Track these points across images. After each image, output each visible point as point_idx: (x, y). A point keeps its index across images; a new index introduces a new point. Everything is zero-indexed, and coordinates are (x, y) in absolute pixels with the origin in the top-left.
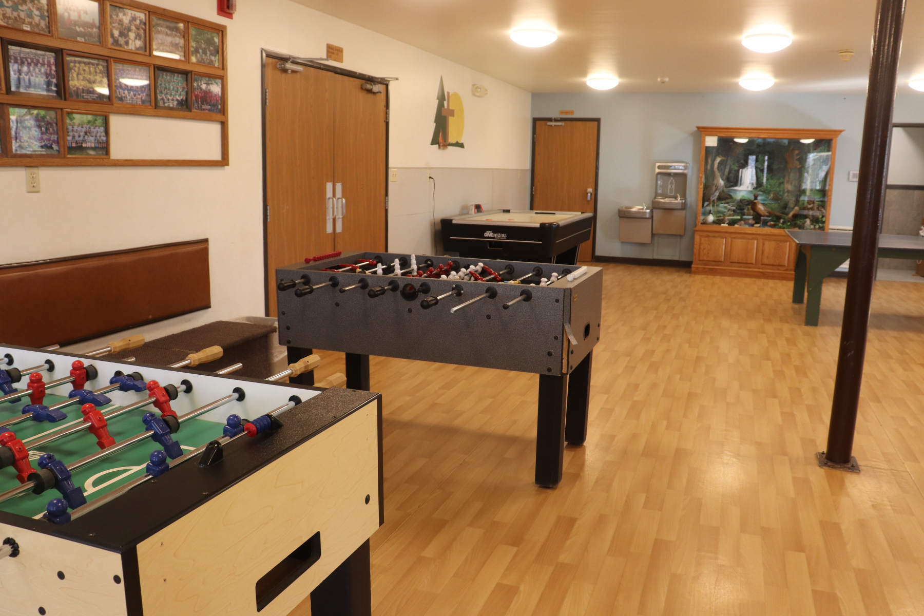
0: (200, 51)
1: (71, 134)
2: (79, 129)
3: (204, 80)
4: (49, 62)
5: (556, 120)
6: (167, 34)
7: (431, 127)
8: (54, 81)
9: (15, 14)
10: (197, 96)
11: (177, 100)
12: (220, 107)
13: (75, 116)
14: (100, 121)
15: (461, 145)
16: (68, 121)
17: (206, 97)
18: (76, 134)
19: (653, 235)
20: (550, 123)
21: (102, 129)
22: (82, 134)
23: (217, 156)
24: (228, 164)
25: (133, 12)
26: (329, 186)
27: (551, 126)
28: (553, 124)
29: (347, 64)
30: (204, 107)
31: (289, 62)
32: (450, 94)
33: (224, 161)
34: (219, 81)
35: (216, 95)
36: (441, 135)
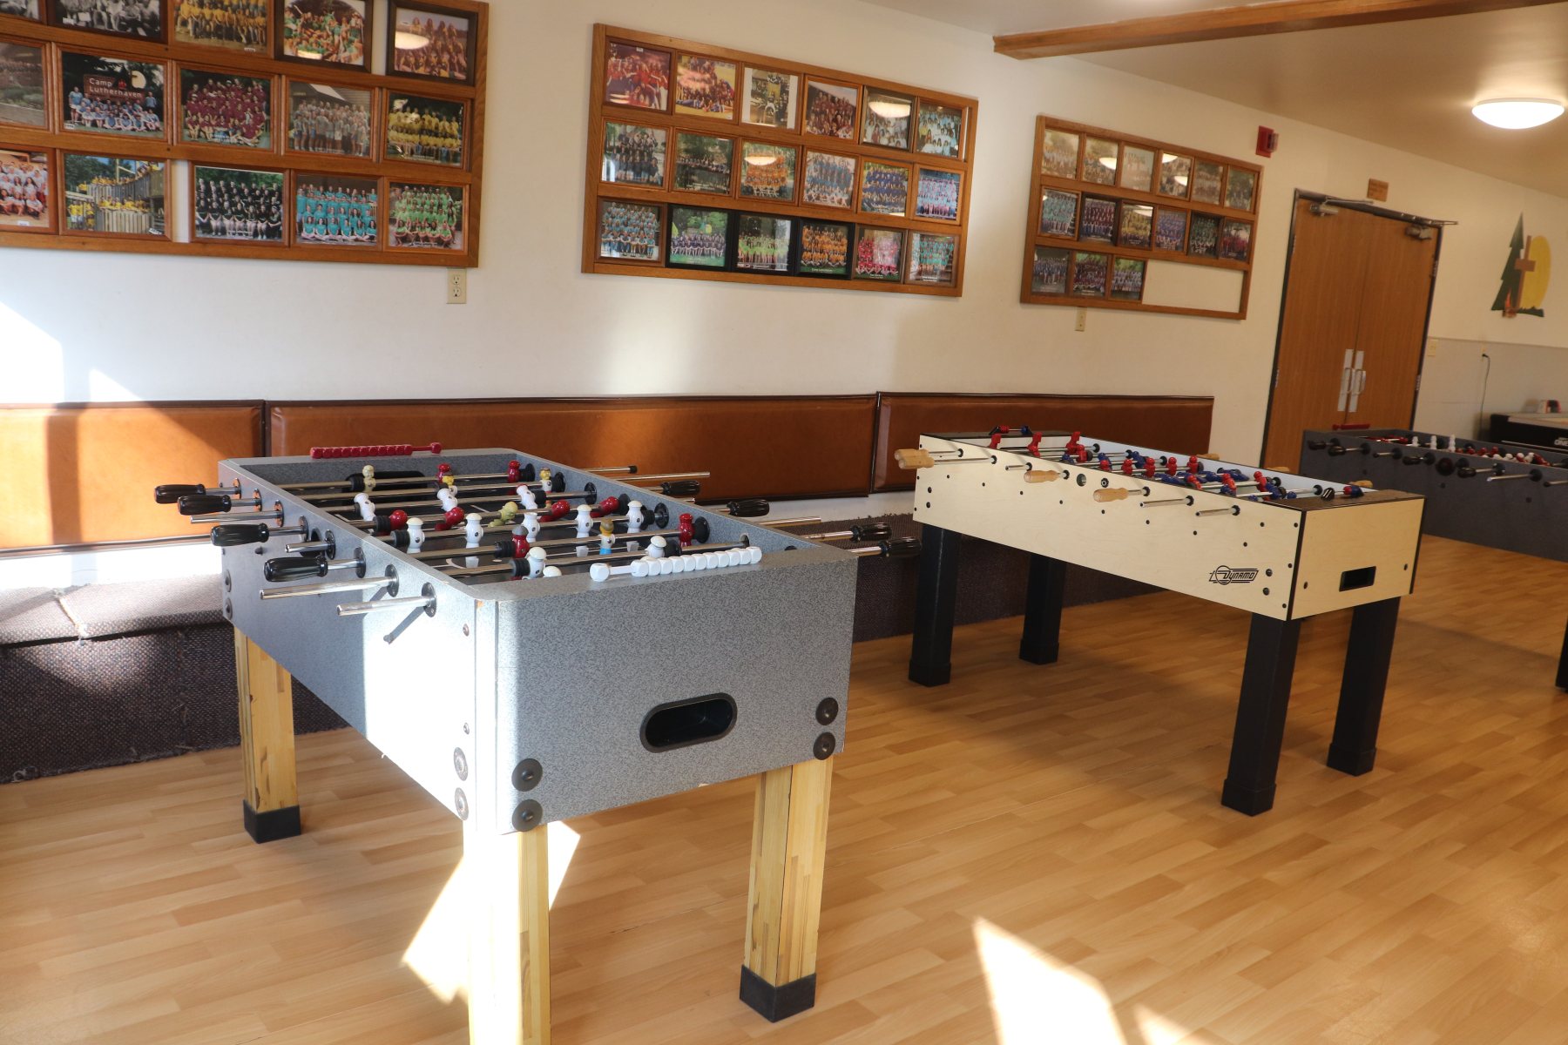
0: (1235, 194)
1: (1115, 278)
2: (1122, 273)
3: (1235, 226)
4: (1110, 211)
6: (1207, 179)
7: (1497, 284)
8: (1111, 228)
9: (1094, 169)
10: (1225, 243)
11: (1207, 247)
12: (1245, 254)
13: (1122, 261)
14: (1139, 266)
15: (1540, 313)
16: (1115, 266)
17: (1234, 244)
18: (1119, 278)
21: (1140, 274)
22: (1124, 278)
23: (1235, 309)
24: (1244, 318)
26: (1349, 353)
29: (1390, 204)
30: (1230, 254)
31: (1324, 204)
32: (1532, 239)
33: (1241, 315)
34: (1249, 226)
35: (1243, 242)
36: (1509, 296)
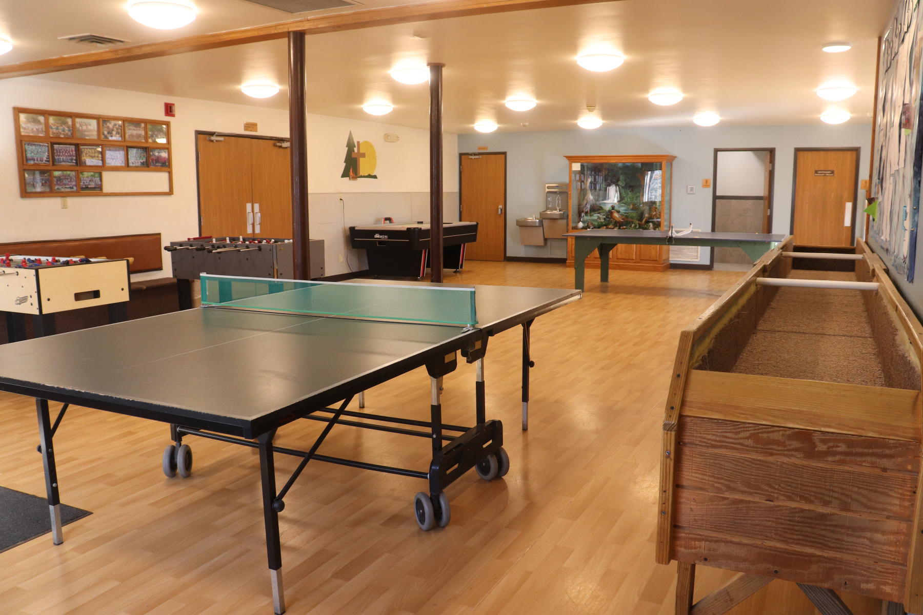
0: (154, 136)
1: (83, 181)
2: (87, 179)
3: (157, 151)
4: (72, 150)
5: (475, 154)
6: (134, 130)
8: (74, 158)
9: (57, 131)
10: (152, 160)
11: (141, 163)
12: (167, 164)
13: (85, 173)
14: (97, 175)
15: (375, 177)
16: (81, 176)
17: (158, 160)
18: (85, 181)
19: (546, 240)
20: (470, 157)
21: (98, 179)
22: (88, 181)
23: (167, 190)
24: (172, 194)
25: (115, 122)
26: (249, 206)
27: (472, 159)
28: (473, 157)
29: (260, 132)
30: (157, 165)
31: (214, 136)
32: (360, 143)
33: (170, 193)
34: (166, 151)
35: (164, 158)
36: (351, 170)
